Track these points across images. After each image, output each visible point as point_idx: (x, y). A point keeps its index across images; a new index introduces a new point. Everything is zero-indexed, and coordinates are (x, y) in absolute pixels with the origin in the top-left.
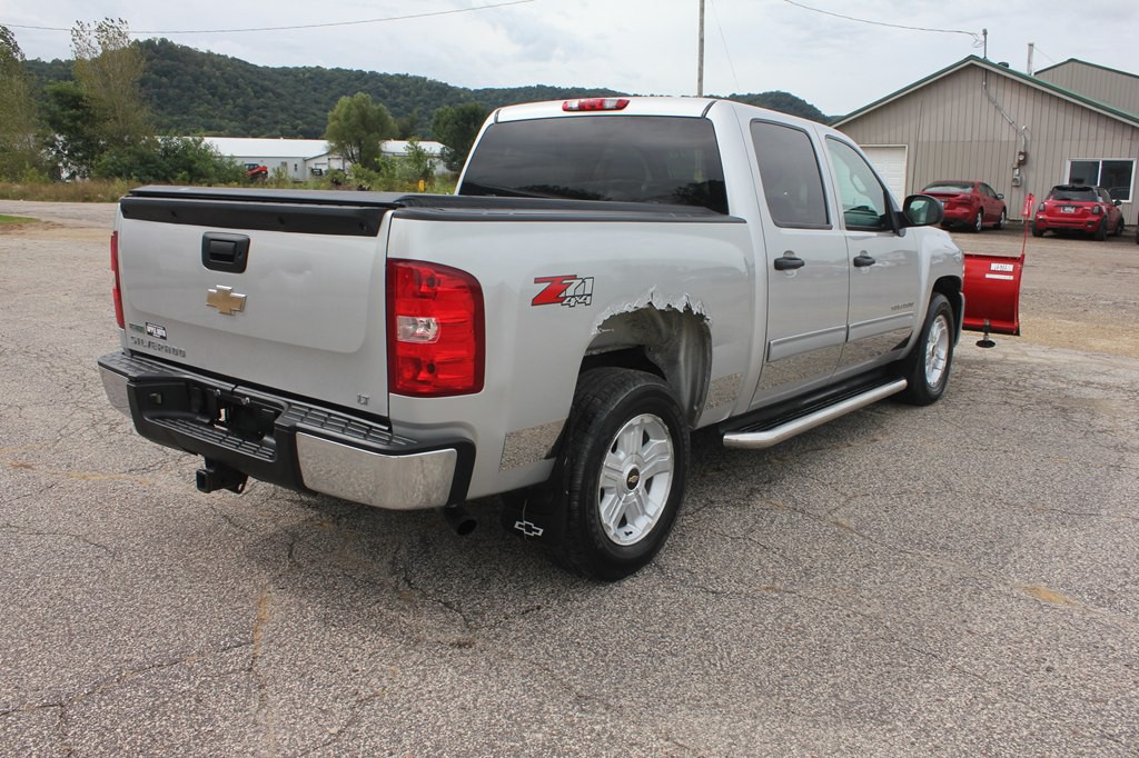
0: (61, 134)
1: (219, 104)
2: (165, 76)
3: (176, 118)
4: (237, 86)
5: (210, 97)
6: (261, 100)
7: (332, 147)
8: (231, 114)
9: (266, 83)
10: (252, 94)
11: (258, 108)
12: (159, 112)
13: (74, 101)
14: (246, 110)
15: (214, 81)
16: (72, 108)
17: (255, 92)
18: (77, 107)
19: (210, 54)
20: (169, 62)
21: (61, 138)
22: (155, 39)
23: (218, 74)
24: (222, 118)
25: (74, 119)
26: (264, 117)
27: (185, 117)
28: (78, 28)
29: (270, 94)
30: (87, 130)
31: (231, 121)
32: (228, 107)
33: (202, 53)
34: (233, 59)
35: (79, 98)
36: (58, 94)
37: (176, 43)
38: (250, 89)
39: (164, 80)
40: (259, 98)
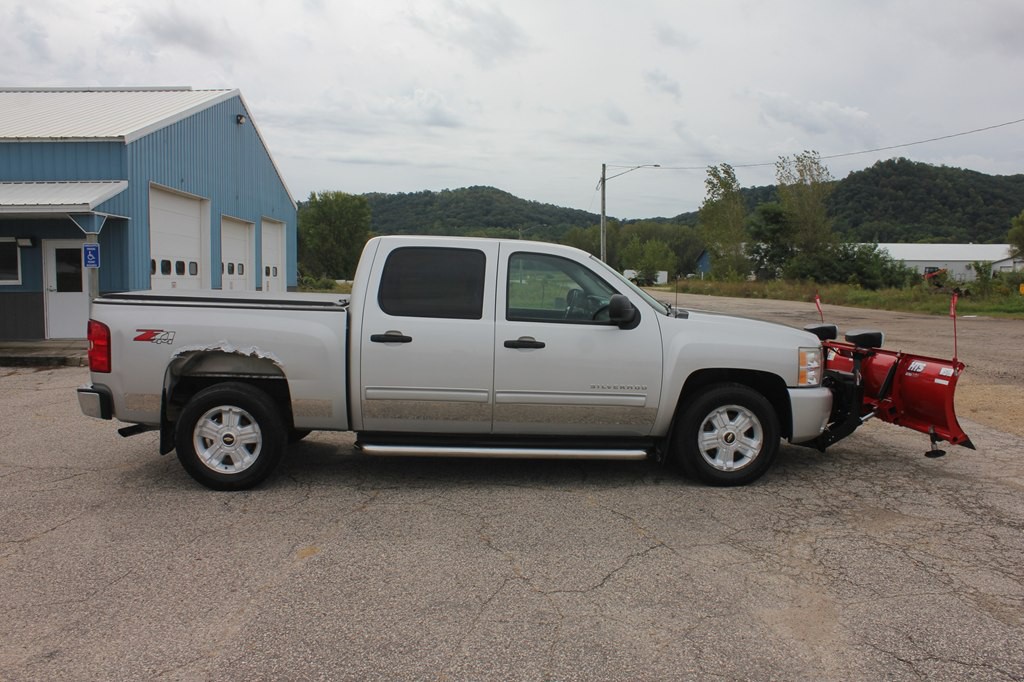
0: (766, 243)
1: (948, 212)
2: (901, 190)
3: (907, 226)
4: (968, 195)
5: (940, 206)
6: (991, 207)
7: (1015, 251)
8: (960, 221)
9: (997, 191)
10: (982, 201)
11: (987, 215)
12: (893, 221)
13: (774, 217)
14: (975, 217)
15: (945, 192)
16: (773, 223)
17: (985, 200)
18: (778, 222)
19: (944, 168)
20: (905, 177)
21: (764, 246)
22: (895, 158)
23: (950, 185)
24: (950, 225)
25: (774, 232)
26: (992, 223)
27: (916, 225)
28: (781, 161)
29: (1000, 201)
30: (782, 240)
31: (959, 227)
32: (957, 215)
33: (937, 168)
34: (966, 171)
35: (779, 214)
36: (764, 212)
37: (913, 160)
38: (980, 198)
39: (900, 193)
40: (988, 206)
